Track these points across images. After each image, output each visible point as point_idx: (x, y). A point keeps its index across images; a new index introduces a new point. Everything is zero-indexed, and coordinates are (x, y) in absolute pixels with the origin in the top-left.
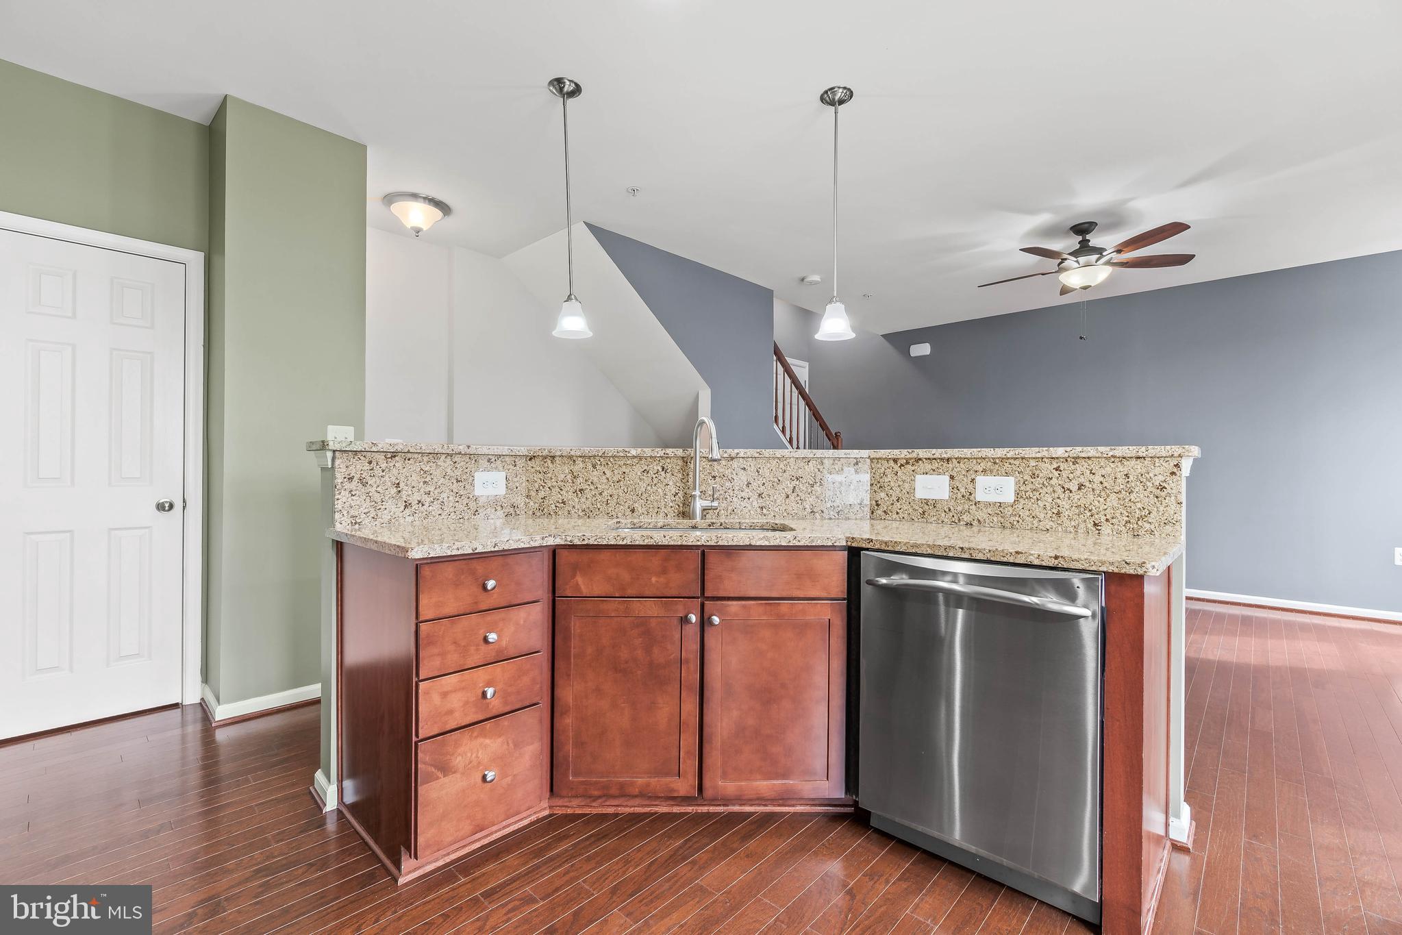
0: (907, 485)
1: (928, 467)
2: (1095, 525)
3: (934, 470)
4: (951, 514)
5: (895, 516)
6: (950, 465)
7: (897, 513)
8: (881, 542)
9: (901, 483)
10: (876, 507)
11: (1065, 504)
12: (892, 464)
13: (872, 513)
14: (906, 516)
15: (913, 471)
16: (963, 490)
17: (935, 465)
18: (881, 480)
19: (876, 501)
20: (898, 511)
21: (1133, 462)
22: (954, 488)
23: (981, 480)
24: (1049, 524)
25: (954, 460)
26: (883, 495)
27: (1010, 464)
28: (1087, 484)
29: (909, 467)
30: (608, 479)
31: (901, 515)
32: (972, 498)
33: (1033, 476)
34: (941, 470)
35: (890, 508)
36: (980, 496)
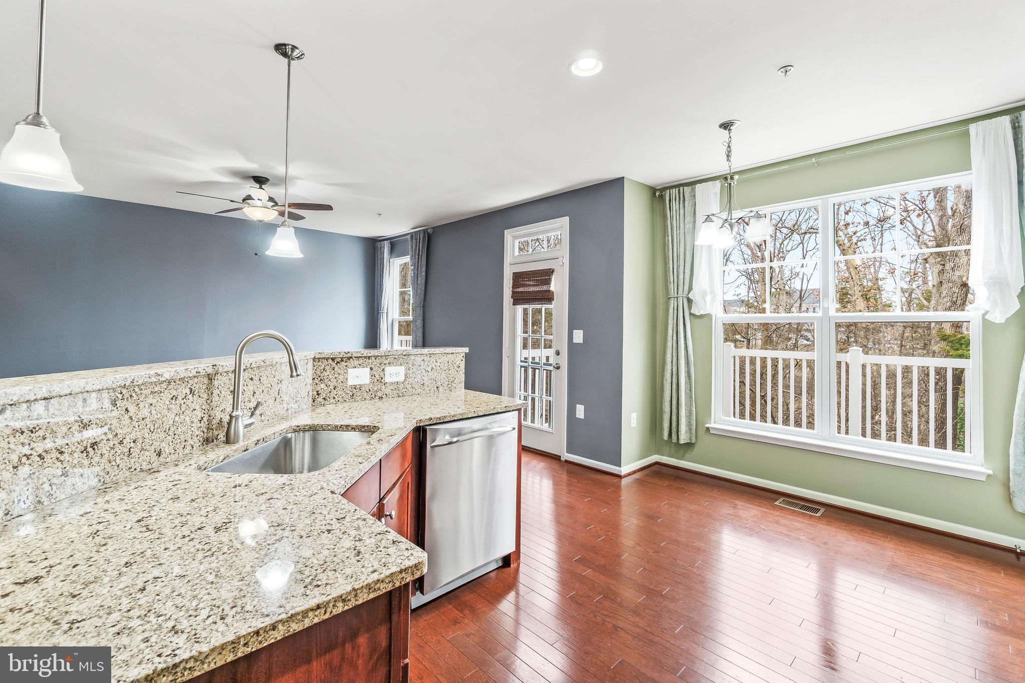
0: (341, 377)
1: (356, 362)
2: (437, 388)
3: (360, 365)
4: (370, 393)
5: (332, 400)
6: (370, 361)
7: (334, 398)
8: (437, 419)
9: (337, 376)
10: (317, 396)
11: (426, 379)
12: (330, 361)
13: (314, 401)
14: (340, 399)
15: (346, 366)
16: (377, 376)
17: (361, 361)
18: (322, 375)
19: (317, 392)
20: (335, 396)
21: (450, 355)
22: (373, 376)
23: (389, 370)
24: (419, 391)
25: (373, 358)
26: (323, 386)
27: (403, 358)
28: (434, 367)
29: (343, 363)
30: (131, 418)
31: (337, 399)
32: (382, 381)
33: (413, 365)
34: (365, 365)
35: (328, 395)
36: (388, 379)
